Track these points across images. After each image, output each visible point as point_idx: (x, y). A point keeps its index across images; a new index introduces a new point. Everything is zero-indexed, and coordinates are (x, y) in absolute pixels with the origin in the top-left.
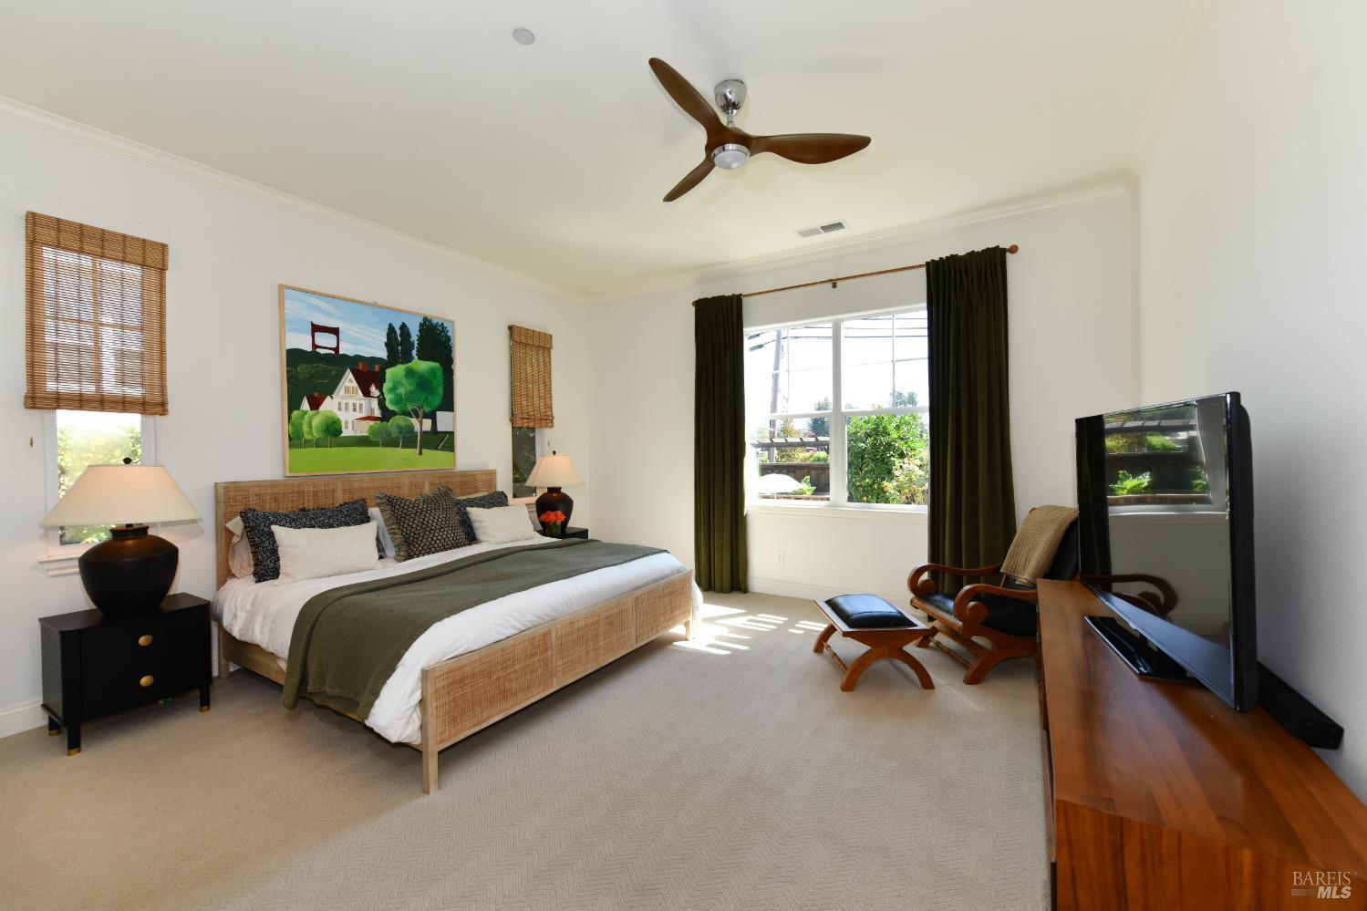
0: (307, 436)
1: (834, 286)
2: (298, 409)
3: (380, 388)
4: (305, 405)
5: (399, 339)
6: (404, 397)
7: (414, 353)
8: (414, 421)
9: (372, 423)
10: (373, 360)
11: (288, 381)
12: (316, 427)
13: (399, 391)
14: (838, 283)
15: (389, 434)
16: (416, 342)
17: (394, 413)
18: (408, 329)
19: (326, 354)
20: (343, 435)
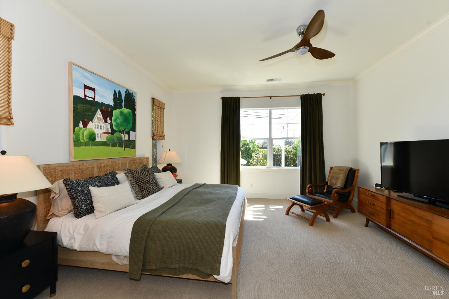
0: (81, 141)
1: (271, 98)
2: (78, 126)
3: (111, 119)
4: (81, 125)
5: (118, 97)
6: (119, 124)
7: (123, 104)
8: (122, 135)
9: (107, 135)
10: (108, 106)
11: (74, 112)
12: (85, 136)
13: (117, 121)
14: (272, 98)
15: (114, 140)
16: (124, 100)
17: (115, 131)
18: (121, 93)
19: (90, 100)
20: (96, 140)
